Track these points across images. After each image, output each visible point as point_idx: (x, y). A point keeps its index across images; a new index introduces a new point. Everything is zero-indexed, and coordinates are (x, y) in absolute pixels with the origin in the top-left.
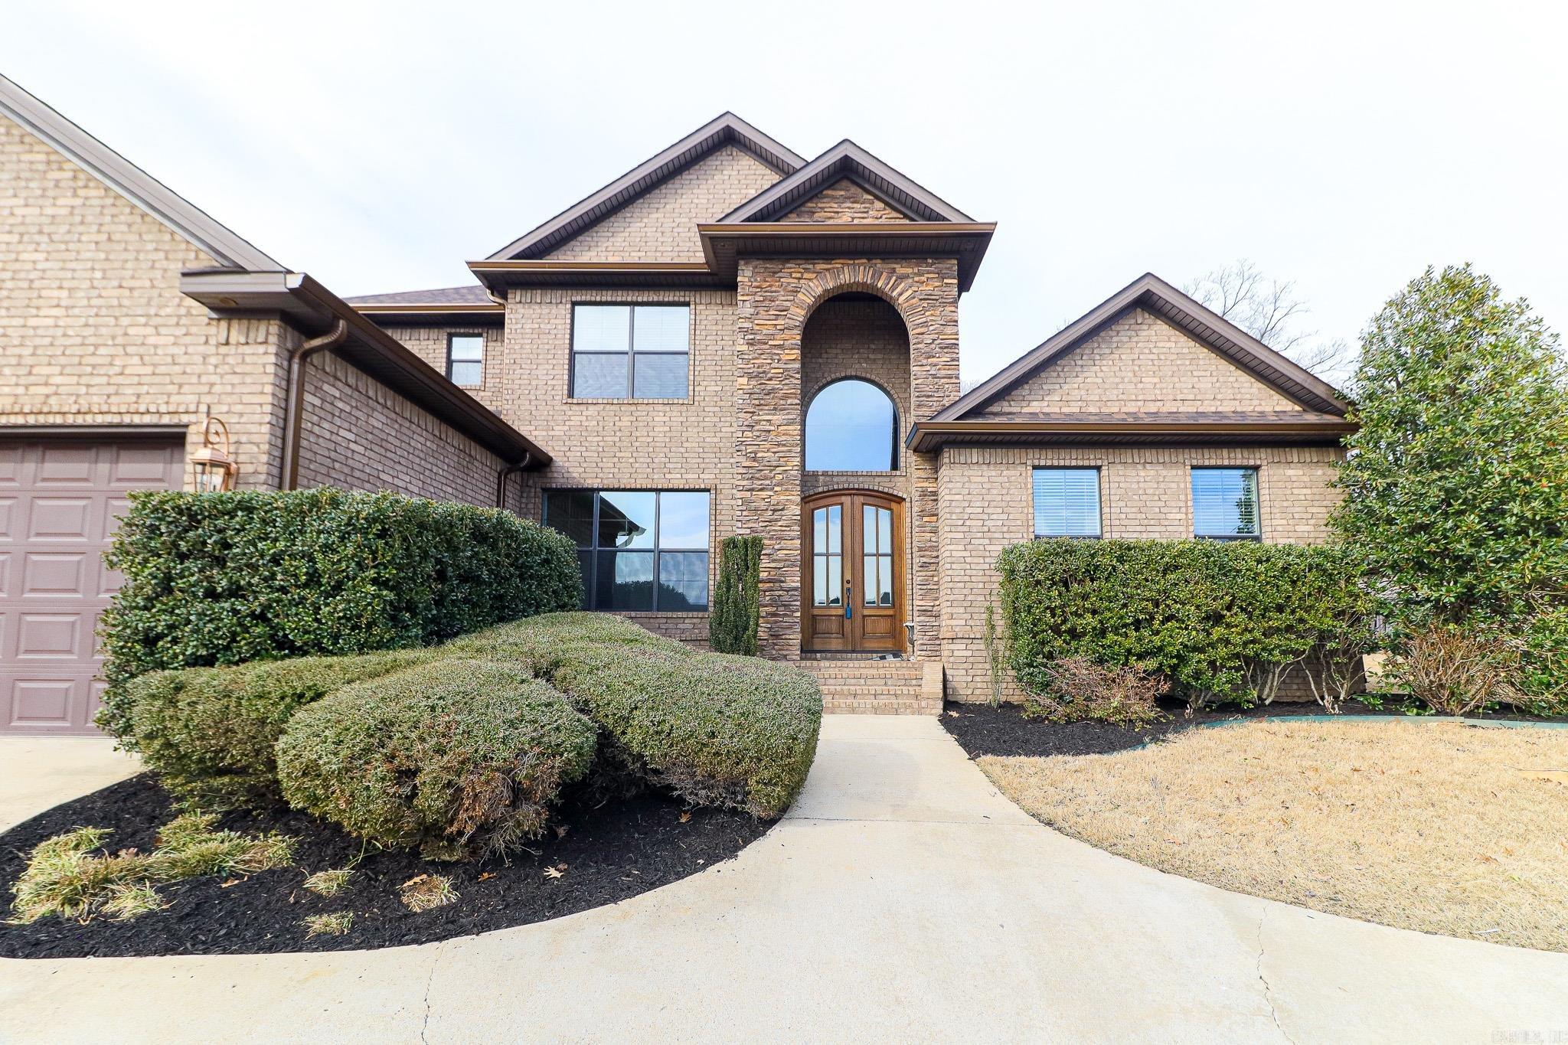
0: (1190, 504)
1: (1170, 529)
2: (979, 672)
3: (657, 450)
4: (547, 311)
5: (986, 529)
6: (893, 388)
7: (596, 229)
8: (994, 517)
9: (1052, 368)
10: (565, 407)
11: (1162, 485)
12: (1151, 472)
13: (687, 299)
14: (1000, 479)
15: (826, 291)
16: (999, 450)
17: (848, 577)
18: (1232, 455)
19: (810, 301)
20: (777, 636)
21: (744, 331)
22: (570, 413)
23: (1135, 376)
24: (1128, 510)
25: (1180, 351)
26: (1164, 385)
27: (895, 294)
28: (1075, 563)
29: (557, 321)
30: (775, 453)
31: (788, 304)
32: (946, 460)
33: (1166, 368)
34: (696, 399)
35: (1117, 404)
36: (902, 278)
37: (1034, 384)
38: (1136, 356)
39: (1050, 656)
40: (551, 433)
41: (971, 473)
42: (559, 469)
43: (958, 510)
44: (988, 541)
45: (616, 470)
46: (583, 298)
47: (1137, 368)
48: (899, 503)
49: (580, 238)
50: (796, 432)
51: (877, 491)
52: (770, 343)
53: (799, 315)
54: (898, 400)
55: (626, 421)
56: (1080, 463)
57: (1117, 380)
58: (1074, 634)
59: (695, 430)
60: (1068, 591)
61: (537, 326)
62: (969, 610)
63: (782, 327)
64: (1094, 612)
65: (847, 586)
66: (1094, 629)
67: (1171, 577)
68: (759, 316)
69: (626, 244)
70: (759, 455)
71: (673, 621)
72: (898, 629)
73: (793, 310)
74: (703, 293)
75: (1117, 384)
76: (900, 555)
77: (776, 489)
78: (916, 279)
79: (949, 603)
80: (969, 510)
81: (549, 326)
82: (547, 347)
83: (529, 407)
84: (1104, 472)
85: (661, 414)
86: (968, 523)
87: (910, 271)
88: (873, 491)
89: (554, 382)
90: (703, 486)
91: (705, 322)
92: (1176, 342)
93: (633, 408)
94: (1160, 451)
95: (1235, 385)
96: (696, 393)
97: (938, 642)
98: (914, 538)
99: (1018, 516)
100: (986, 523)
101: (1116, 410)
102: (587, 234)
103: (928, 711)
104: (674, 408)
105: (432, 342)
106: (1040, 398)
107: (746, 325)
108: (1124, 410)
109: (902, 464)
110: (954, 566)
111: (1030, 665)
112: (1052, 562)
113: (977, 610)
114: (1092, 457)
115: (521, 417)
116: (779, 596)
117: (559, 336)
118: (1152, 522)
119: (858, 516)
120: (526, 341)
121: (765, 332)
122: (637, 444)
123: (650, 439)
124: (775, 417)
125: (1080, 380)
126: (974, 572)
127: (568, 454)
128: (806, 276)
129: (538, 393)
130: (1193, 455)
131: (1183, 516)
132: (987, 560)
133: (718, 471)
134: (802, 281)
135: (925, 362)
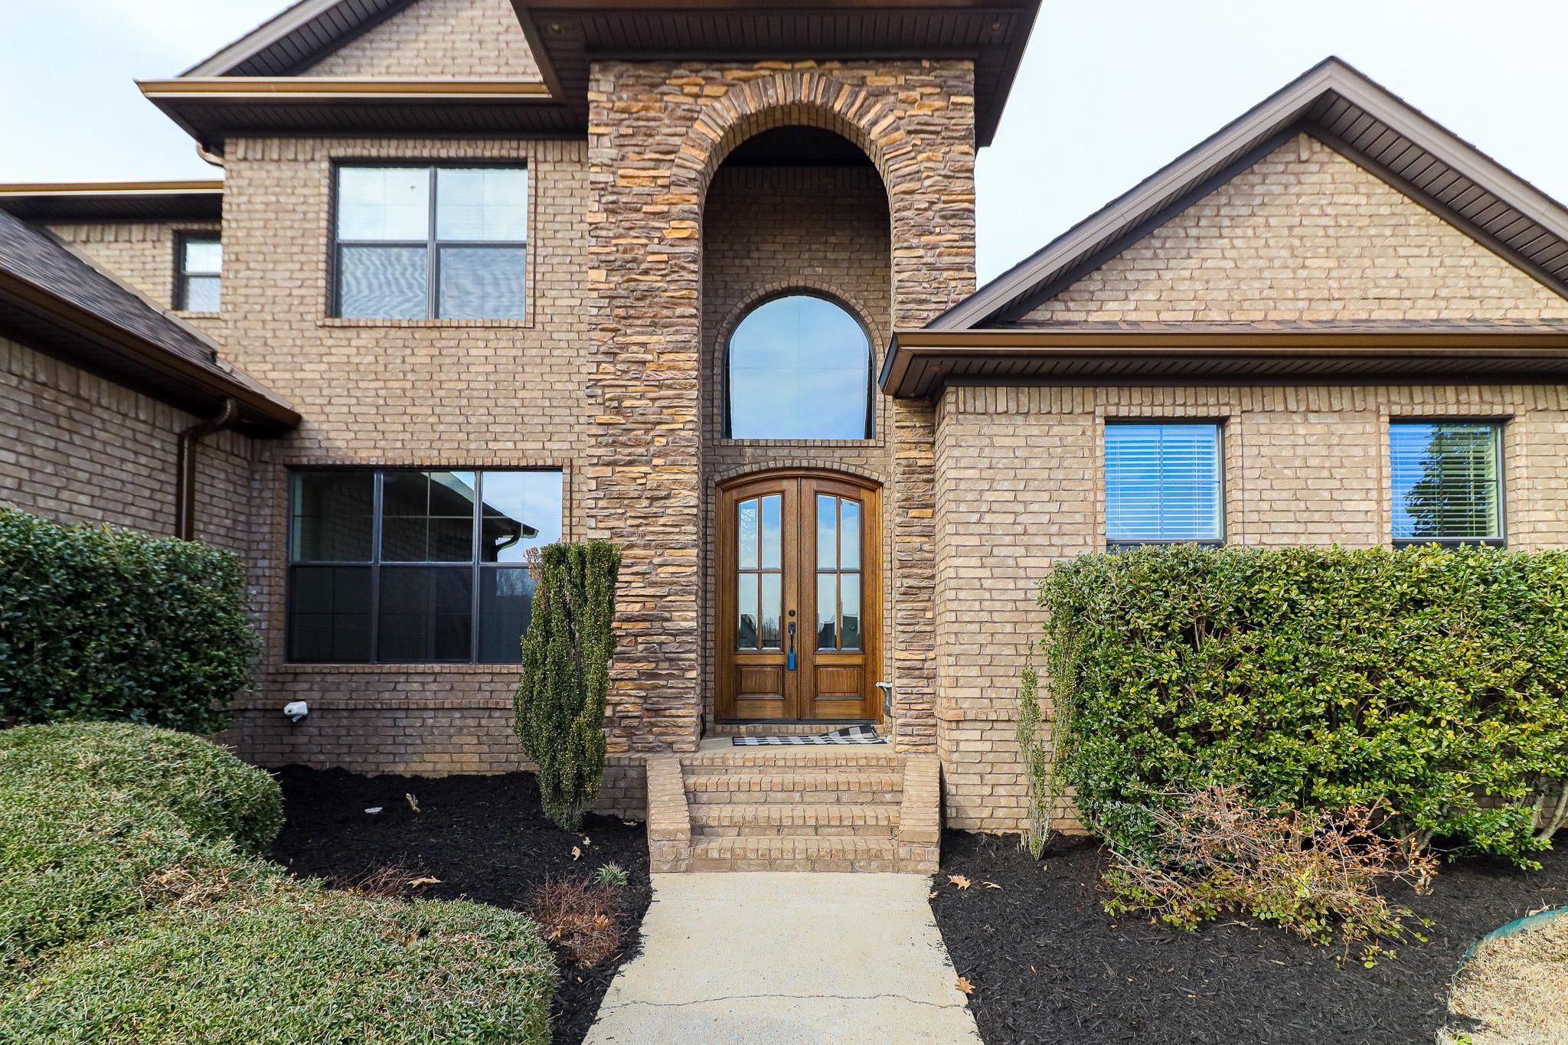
0: (1386, 483)
1: (1348, 527)
2: (1003, 779)
3: (475, 402)
4: (290, 174)
5: (1020, 529)
6: (865, 306)
7: (370, 36)
8: (1035, 507)
9: (1144, 242)
10: (321, 333)
11: (1336, 451)
12: (1317, 426)
13: (522, 154)
14: (1047, 441)
15: (745, 118)
16: (1045, 390)
17: (792, 605)
18: (1463, 397)
19: (716, 135)
20: (657, 712)
21: (601, 188)
22: (330, 342)
23: (1294, 256)
24: (1275, 495)
25: (1374, 210)
26: (1345, 273)
27: (864, 122)
28: (1214, 595)
29: (306, 191)
30: (653, 400)
31: (677, 140)
32: (951, 408)
33: (1349, 242)
34: (539, 318)
35: (1261, 305)
36: (878, 94)
37: (1111, 271)
38: (1297, 220)
39: (1155, 778)
40: (298, 375)
41: (995, 430)
42: (313, 434)
43: (970, 496)
44: (1022, 551)
45: (408, 436)
46: (350, 152)
47: (1296, 242)
48: (874, 491)
49: (344, 52)
50: (689, 365)
51: (838, 472)
52: (645, 208)
53: (695, 159)
54: (872, 326)
55: (422, 355)
56: (1191, 412)
57: (1261, 263)
58: (1204, 734)
59: (537, 370)
60: (1196, 651)
61: (273, 199)
62: (987, 670)
63: (665, 181)
64: (1243, 690)
65: (789, 620)
66: (1246, 724)
67: (1409, 622)
68: (627, 163)
69: (421, 61)
70: (627, 403)
71: (501, 678)
72: (869, 689)
73: (686, 151)
74: (549, 144)
75: (1261, 270)
76: (874, 572)
77: (656, 461)
78: (902, 95)
79: (952, 660)
80: (990, 496)
81: (293, 200)
82: (290, 233)
83: (261, 333)
84: (1234, 428)
85: (481, 344)
86: (988, 518)
87: (890, 81)
88: (832, 470)
89: (302, 292)
90: (549, 462)
91: (553, 192)
92: (1368, 196)
93: (435, 334)
94: (1335, 390)
95: (1473, 272)
96: (539, 310)
97: (932, 721)
98: (893, 545)
99: (1077, 506)
100: (1020, 519)
101: (1260, 316)
102: (354, 44)
103: (911, 865)
104: (501, 334)
105: (149, 245)
106: (1122, 295)
107: (602, 178)
108: (1273, 315)
109: (878, 429)
110: (962, 595)
111: (1115, 794)
112: (1166, 595)
113: (1001, 671)
114: (1212, 401)
115: (250, 350)
116: (661, 644)
117: (311, 216)
118: (1317, 517)
119: (808, 511)
120: (256, 224)
121: (636, 190)
122: (441, 393)
123: (463, 386)
124: (655, 338)
125: (1193, 263)
126: (998, 605)
127: (327, 409)
128: (708, 90)
129: (277, 309)
130: (1394, 398)
131: (1373, 506)
132: (1021, 584)
133: (574, 437)
134: (701, 101)
135: (915, 241)
